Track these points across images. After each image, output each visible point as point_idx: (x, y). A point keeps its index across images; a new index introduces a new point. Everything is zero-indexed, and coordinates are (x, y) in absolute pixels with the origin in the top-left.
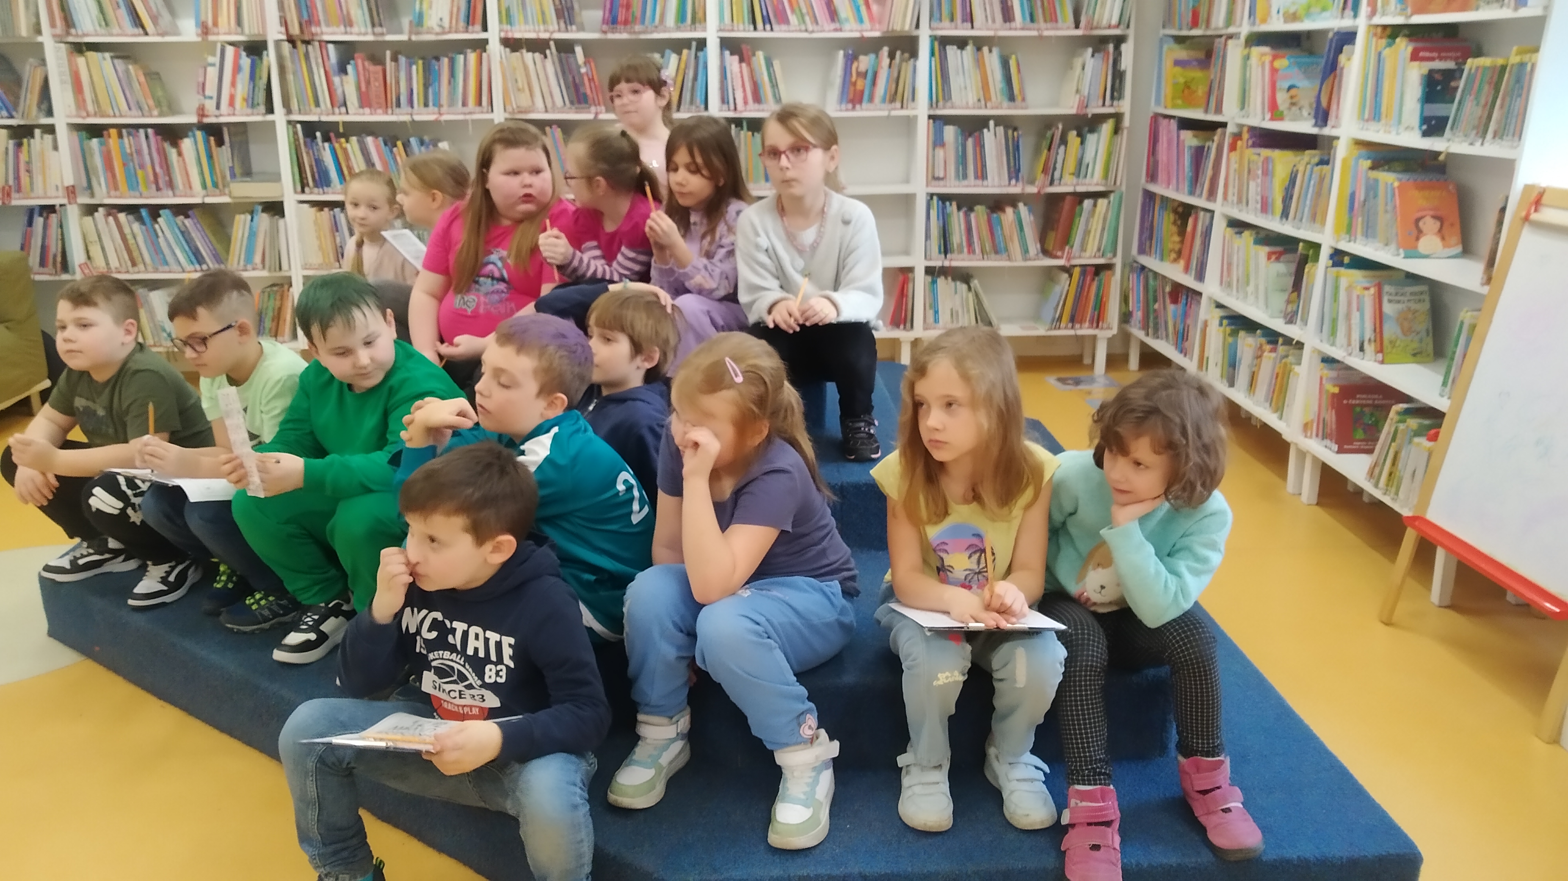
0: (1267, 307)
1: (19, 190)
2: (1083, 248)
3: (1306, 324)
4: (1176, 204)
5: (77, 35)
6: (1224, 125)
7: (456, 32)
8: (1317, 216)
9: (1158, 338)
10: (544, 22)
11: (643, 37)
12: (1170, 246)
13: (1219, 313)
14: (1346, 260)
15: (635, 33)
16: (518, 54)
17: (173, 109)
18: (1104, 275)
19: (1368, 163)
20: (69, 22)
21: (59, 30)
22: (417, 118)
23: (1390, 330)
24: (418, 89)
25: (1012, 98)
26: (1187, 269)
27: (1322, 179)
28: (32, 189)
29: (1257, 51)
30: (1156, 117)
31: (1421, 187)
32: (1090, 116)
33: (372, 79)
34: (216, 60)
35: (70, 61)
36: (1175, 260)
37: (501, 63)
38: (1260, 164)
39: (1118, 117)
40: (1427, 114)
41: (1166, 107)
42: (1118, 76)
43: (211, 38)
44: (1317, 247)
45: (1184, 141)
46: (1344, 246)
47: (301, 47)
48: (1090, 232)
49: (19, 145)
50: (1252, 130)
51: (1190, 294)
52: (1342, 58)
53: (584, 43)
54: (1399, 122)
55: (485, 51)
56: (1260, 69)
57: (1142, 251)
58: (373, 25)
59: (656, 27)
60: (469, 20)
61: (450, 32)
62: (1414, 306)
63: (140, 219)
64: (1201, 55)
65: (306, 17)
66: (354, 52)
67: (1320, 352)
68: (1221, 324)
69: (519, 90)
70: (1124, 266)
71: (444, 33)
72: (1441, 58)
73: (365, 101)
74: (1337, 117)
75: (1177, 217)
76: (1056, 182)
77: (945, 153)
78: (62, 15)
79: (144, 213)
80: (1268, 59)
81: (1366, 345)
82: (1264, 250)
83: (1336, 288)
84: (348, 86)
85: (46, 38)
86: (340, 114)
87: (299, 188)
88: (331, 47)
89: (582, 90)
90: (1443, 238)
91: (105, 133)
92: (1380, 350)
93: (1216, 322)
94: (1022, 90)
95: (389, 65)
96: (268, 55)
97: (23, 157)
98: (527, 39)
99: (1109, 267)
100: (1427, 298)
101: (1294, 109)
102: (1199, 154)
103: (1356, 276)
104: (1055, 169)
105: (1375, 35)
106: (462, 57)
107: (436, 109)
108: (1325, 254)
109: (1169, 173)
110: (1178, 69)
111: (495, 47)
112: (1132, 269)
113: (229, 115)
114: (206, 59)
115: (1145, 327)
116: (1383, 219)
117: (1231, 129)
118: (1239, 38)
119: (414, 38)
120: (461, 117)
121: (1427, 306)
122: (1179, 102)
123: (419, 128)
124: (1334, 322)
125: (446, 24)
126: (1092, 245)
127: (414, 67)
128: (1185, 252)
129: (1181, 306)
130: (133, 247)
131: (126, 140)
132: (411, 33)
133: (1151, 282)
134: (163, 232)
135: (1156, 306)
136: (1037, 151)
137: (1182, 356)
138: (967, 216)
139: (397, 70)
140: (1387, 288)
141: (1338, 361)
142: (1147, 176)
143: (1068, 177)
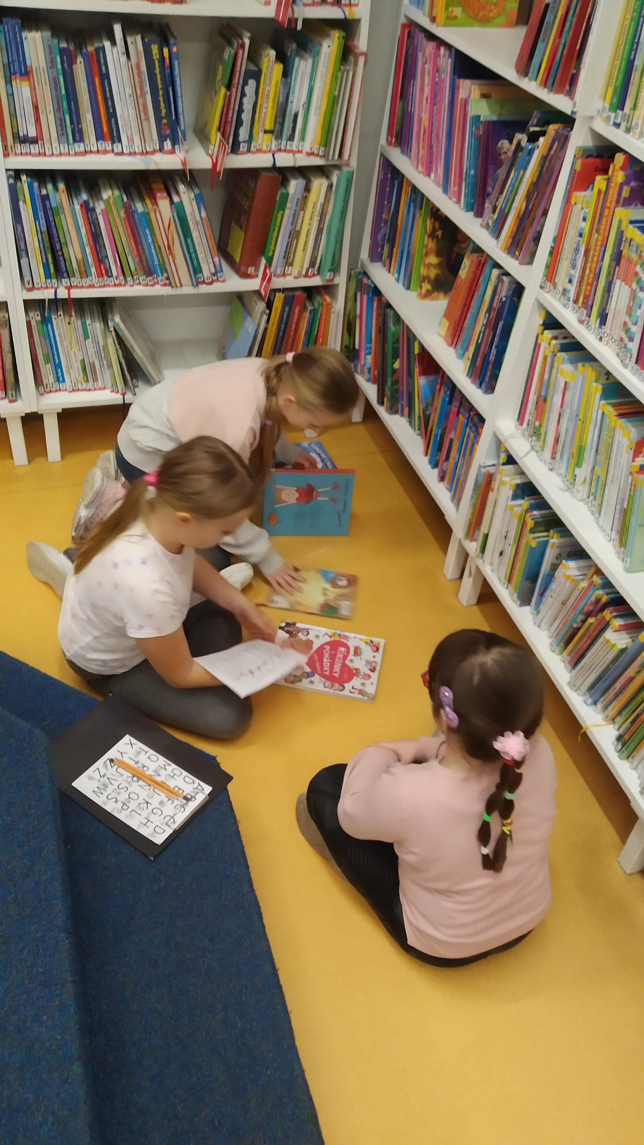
2: (288, 262)
4: (439, 217)
9: (396, 416)
12: (423, 268)
18: (320, 300)
30: (412, 32)
32: (298, 22)
39: (348, 29)
45: (466, 102)
48: (299, 233)
68: (514, 504)
70: (349, 285)
76: (243, 147)
77: (33, 90)
99: (329, 289)
104: (239, 123)
112: (361, 286)
115: (378, 387)
122: (459, 12)
126: (303, 255)
133: (389, 324)
135: (397, 364)
136: (208, 84)
142: (390, 132)
143: (263, 140)
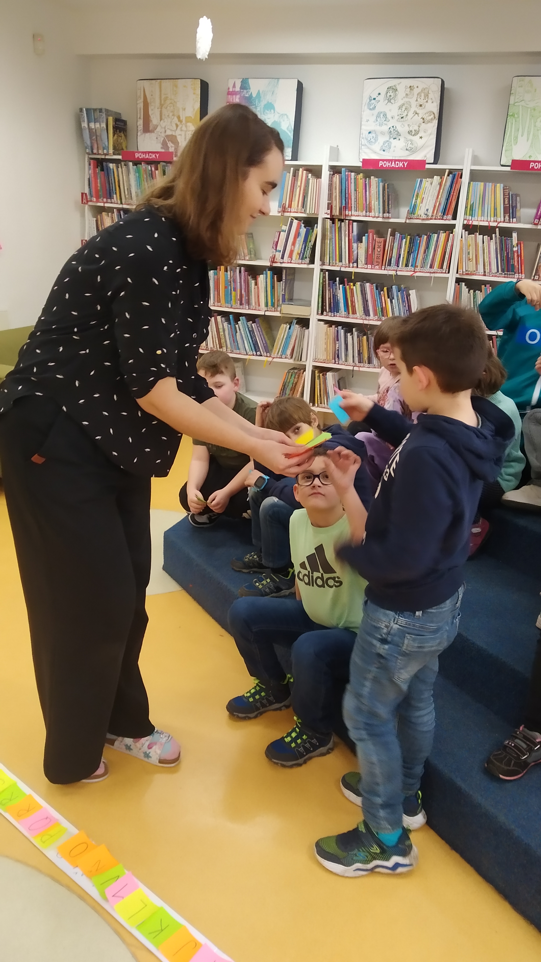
7: (435, 219)
10: (495, 215)
16: (473, 235)
17: (257, 258)
22: (399, 273)
24: (404, 254)
33: (376, 246)
34: (286, 228)
37: (461, 240)
43: (286, 214)
47: (338, 224)
53: (519, 231)
55: (452, 233)
58: (384, 212)
60: (445, 212)
61: (431, 219)
63: (228, 321)
65: (344, 205)
66: (368, 228)
69: (469, 259)
71: (427, 219)
73: (369, 260)
79: (231, 317)
84: (361, 250)
86: (353, 267)
87: (320, 312)
88: (355, 224)
89: (511, 263)
95: (389, 238)
96: (317, 227)
98: (480, 226)
106: (436, 235)
107: (413, 269)
111: (459, 230)
113: (288, 263)
114: (281, 227)
119: (408, 221)
120: (428, 275)
123: (400, 279)
125: (430, 214)
127: (404, 240)
130: (222, 337)
131: (229, 273)
132: (407, 218)
134: (240, 330)
139: (393, 241)
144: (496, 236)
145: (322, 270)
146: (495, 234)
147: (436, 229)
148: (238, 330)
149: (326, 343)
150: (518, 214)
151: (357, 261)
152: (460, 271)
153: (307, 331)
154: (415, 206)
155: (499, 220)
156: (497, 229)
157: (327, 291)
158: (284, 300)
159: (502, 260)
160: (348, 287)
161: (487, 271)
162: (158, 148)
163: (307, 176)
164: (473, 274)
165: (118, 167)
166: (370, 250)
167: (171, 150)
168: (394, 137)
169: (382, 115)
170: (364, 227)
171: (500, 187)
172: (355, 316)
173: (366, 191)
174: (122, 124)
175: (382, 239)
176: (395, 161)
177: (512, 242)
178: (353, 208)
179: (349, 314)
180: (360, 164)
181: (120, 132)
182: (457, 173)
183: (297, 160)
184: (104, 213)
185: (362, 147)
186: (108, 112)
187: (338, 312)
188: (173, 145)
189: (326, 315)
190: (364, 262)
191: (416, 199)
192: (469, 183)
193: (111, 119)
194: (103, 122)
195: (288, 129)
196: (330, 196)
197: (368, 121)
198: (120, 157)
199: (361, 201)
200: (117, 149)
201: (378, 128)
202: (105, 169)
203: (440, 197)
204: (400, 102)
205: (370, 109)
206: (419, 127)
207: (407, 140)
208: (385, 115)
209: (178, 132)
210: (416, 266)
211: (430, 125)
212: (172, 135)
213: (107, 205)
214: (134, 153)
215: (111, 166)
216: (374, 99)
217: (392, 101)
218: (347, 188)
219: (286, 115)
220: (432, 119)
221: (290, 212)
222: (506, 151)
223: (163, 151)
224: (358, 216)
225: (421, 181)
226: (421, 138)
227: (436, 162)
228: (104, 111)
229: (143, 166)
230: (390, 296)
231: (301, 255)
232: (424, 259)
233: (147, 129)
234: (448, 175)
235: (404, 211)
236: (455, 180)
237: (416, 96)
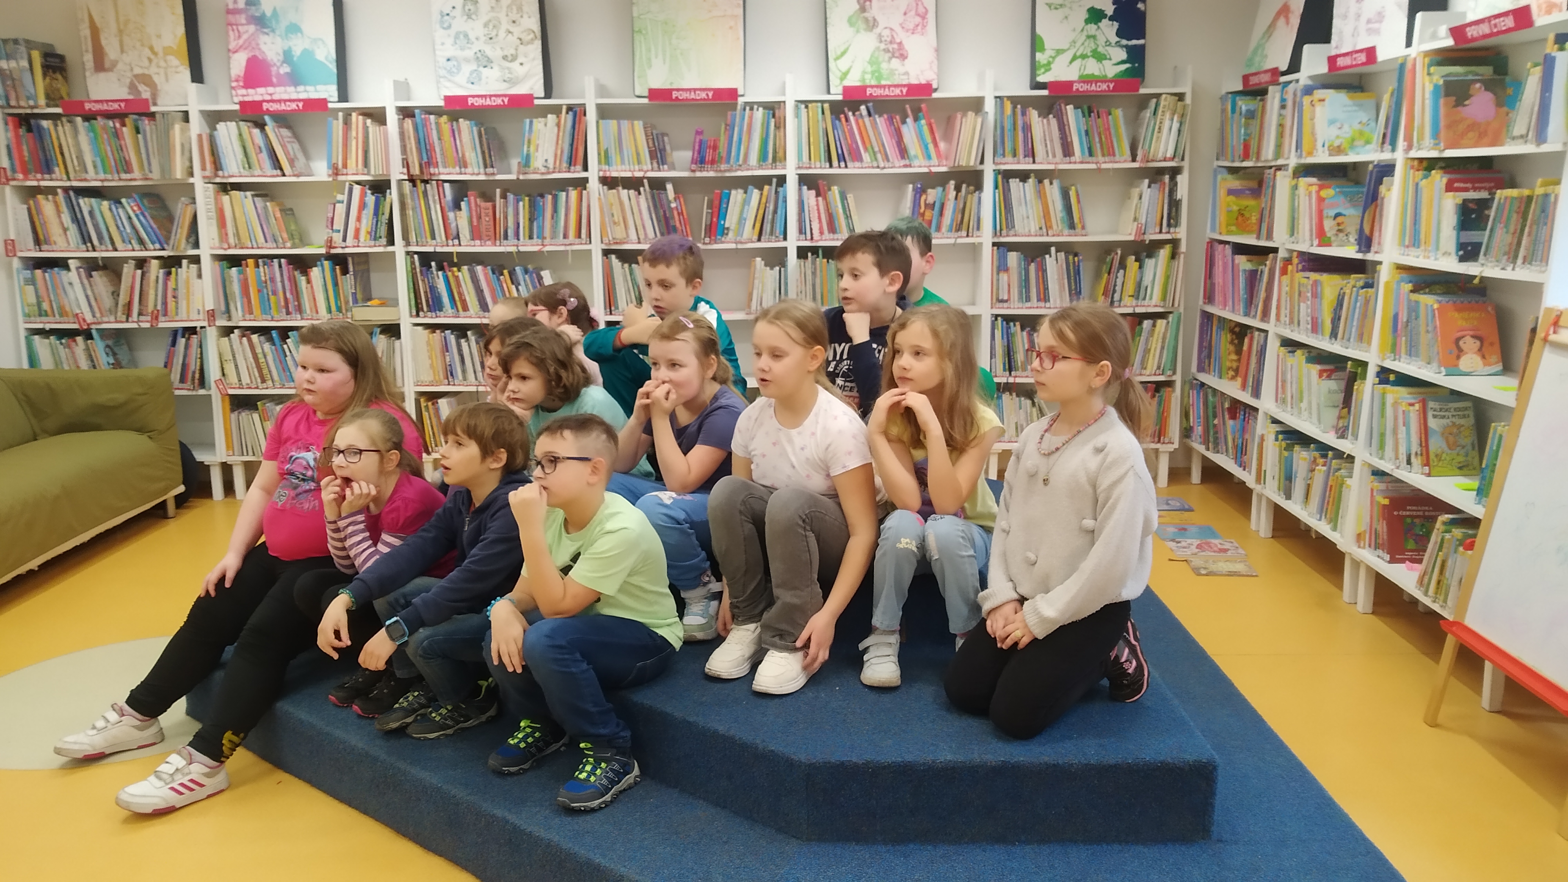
0: (1320, 423)
1: (165, 315)
2: (1144, 368)
3: (1357, 439)
4: (1233, 325)
5: (223, 177)
6: (1275, 250)
7: (559, 172)
8: (1363, 337)
9: (1218, 452)
10: (639, 163)
11: (728, 174)
12: (1228, 364)
13: (1276, 428)
14: (1392, 377)
15: (720, 171)
16: (614, 191)
17: (304, 243)
18: (1165, 391)
19: (1409, 286)
20: (217, 165)
21: (208, 173)
22: (522, 249)
23: (1436, 444)
24: (524, 223)
25: (1072, 226)
26: (1244, 387)
27: (1367, 301)
28: (177, 314)
29: (1304, 181)
30: (1212, 243)
31: (1459, 310)
32: (1147, 242)
33: (483, 215)
34: (345, 198)
35: (216, 199)
36: (1233, 378)
37: (599, 199)
38: (1310, 287)
39: (1175, 243)
40: (1462, 240)
41: (1220, 233)
42: (1174, 205)
43: (341, 178)
44: (1364, 364)
45: (1238, 264)
46: (1389, 364)
47: (421, 186)
48: (1150, 350)
49: (169, 274)
50: (1301, 254)
51: (1247, 410)
52: (1382, 189)
53: (674, 181)
54: (1437, 248)
55: (585, 189)
56: (1307, 198)
57: (1201, 369)
58: (486, 167)
59: (740, 166)
60: (571, 162)
61: (554, 172)
62: (1459, 421)
63: (271, 340)
64: (1254, 184)
65: (425, 160)
66: (467, 190)
67: (1370, 465)
68: (1277, 439)
69: (615, 223)
70: (1184, 383)
71: (549, 173)
72: (1475, 189)
73: (476, 234)
74: (1379, 243)
75: (1234, 337)
76: (1116, 304)
77: (1009, 277)
78: (212, 159)
79: (274, 334)
80: (1314, 189)
81: (1413, 459)
82: (1315, 369)
83: (1383, 404)
84: (462, 220)
85: (197, 180)
86: (453, 245)
87: (414, 313)
88: (447, 186)
89: (672, 223)
90: (1483, 357)
91: (244, 262)
92: (1427, 464)
93: (1272, 437)
94: (1081, 219)
95: (499, 201)
96: (390, 194)
97: (171, 284)
98: (622, 178)
99: (1169, 384)
100: (1471, 413)
101: (1341, 235)
102: (1253, 278)
103: (1402, 392)
104: (1114, 291)
105: (1412, 167)
106: (564, 193)
107: (540, 241)
108: (1372, 371)
109: (1225, 295)
110: (1232, 198)
111: (594, 185)
112: (1192, 387)
113: (354, 246)
114: (335, 197)
115: (1206, 442)
116: (1424, 339)
117: (1282, 254)
118: (1287, 170)
119: (521, 177)
120: (562, 248)
121: (1471, 421)
122: (1233, 228)
123: (524, 257)
124: (1382, 435)
125: (551, 166)
126: (1152, 363)
127: (521, 204)
128: (1242, 370)
129: (1239, 422)
130: (264, 366)
131: (261, 269)
132: (519, 173)
133: (1211, 398)
134: (290, 352)
135: (1216, 422)
136: (1097, 276)
137: (1241, 469)
138: (1030, 335)
139: (506, 205)
140: (1431, 404)
141: (1387, 474)
142: (1205, 298)
143: (1127, 301)
144: (645, 190)
145: (408, 253)
146: (643, 186)
147: (564, 185)
148: (288, 353)
149: (430, 358)
150: (669, 160)
151: (458, 237)
152: (606, 240)
153: (397, 343)
154: (528, 156)
155: (645, 168)
156: (645, 181)
157: (420, 282)
158: (355, 301)
159: (659, 221)
160: (450, 274)
161: (642, 237)
162: (123, 94)
163: (365, 123)
164: (624, 243)
165: (56, 126)
166: (475, 220)
167: (146, 94)
168: (485, 64)
169: (462, 37)
170: (461, 189)
171: (639, 125)
172: (467, 314)
173: (455, 139)
174: (57, 60)
175: (489, 205)
176: (491, 96)
177: (667, 197)
178: (440, 164)
179: (458, 311)
180: (441, 103)
181: (54, 72)
182: (578, 109)
183: (347, 101)
184: (40, 197)
185: (442, 80)
186: (30, 45)
187: (441, 310)
188: (148, 89)
189: (425, 317)
190: (468, 237)
191: (529, 147)
192: (597, 122)
193: (36, 55)
194: (22, 58)
195: (326, 58)
196: (404, 149)
197: (443, 44)
198: (59, 110)
199: (451, 152)
200: (51, 99)
201: (459, 53)
202: (35, 129)
203: (560, 142)
204: (484, 17)
205: (444, 28)
206: (516, 50)
207: (502, 68)
208: (466, 36)
209: (152, 71)
210: (544, 238)
211: (531, 47)
212: (144, 75)
213: (44, 183)
214: (81, 103)
215: (45, 124)
216: (448, 15)
217: (474, 17)
218: (427, 136)
219: (320, 39)
220: (532, 39)
221: (347, 174)
222: (639, 77)
223: (131, 97)
224: (449, 174)
225: (531, 123)
226: (521, 64)
227: (548, 94)
228: (22, 42)
229: (101, 121)
230: (514, 281)
231: (373, 234)
232: (554, 227)
233: (100, 65)
234: (567, 113)
235: (514, 163)
236: (577, 119)
237: (505, 9)
